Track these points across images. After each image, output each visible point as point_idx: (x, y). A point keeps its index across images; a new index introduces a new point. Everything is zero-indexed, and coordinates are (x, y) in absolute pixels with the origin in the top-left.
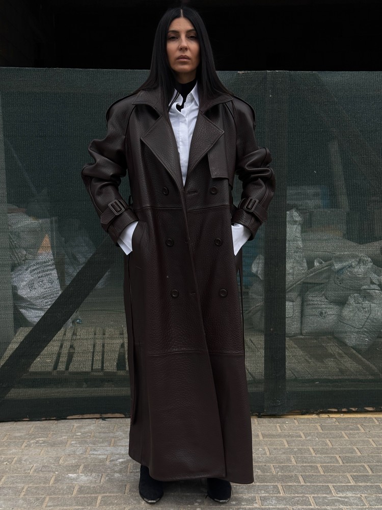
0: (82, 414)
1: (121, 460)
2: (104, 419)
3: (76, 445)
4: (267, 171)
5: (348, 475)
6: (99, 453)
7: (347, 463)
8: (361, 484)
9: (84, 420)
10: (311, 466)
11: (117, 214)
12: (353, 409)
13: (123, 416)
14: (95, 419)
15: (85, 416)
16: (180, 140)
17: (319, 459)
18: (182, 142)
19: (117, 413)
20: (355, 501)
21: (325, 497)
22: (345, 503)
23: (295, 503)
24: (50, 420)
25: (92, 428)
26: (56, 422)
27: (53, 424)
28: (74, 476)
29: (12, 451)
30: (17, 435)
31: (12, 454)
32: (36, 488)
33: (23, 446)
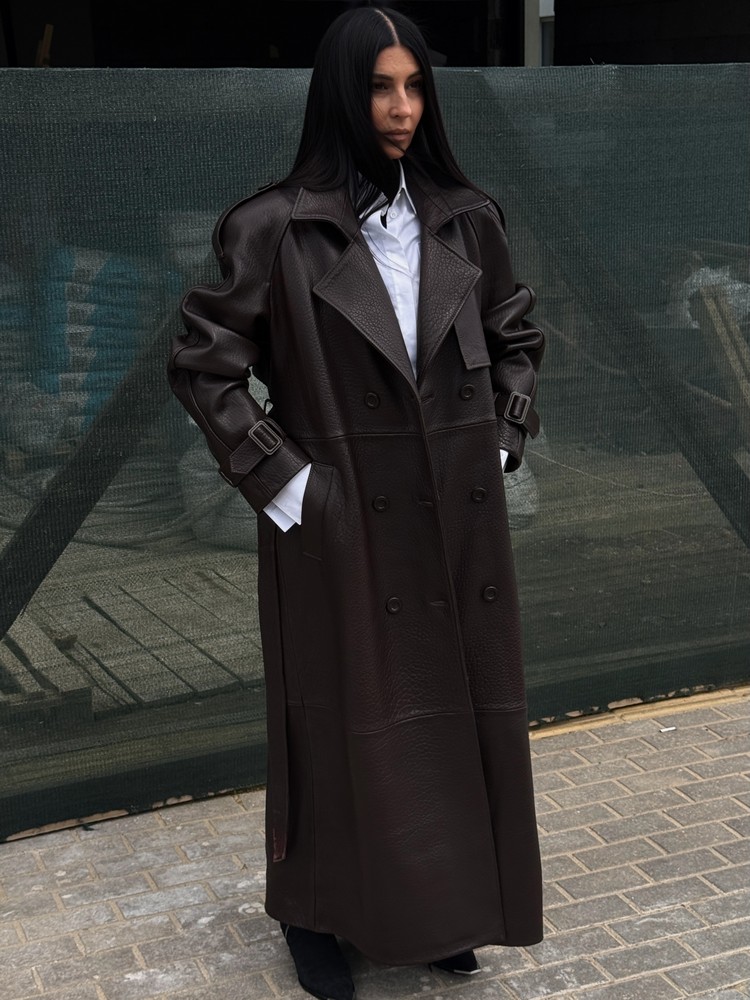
0: (40, 825)
1: (204, 920)
2: (86, 827)
3: (79, 903)
4: (536, 335)
5: (631, 864)
6: (143, 911)
7: (612, 839)
8: (665, 881)
9: (44, 838)
10: (558, 859)
11: (270, 452)
12: (548, 720)
13: (126, 813)
14: (68, 831)
15: (46, 829)
16: (398, 291)
17: (560, 841)
18: (401, 295)
19: (114, 809)
20: (683, 919)
21: (629, 922)
22: (669, 927)
23: (591, 946)
25: (79, 853)
28: (139, 977)
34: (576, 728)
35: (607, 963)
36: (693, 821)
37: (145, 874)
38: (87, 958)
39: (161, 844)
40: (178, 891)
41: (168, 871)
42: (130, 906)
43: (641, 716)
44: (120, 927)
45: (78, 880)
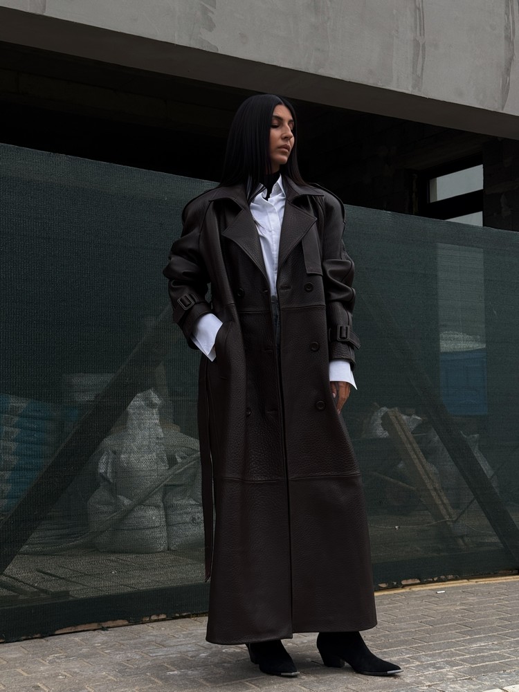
0: (76, 625)
2: (103, 629)
9: (78, 634)
11: (185, 308)
13: (127, 623)
14: (93, 631)
15: (79, 628)
19: (120, 619)
20: (497, 647)
21: (466, 648)
22: (491, 649)
23: (449, 656)
24: (32, 638)
25: (105, 638)
26: (42, 640)
27: (42, 642)
28: (176, 672)
29: (42, 668)
30: (15, 656)
31: (47, 670)
32: (150, 688)
33: (47, 663)
34: (386, 593)
35: (462, 661)
36: (478, 618)
37: (153, 643)
38: (137, 668)
39: (155, 634)
40: (179, 647)
41: (167, 642)
42: (151, 653)
43: (422, 589)
44: (150, 659)
45: (111, 647)
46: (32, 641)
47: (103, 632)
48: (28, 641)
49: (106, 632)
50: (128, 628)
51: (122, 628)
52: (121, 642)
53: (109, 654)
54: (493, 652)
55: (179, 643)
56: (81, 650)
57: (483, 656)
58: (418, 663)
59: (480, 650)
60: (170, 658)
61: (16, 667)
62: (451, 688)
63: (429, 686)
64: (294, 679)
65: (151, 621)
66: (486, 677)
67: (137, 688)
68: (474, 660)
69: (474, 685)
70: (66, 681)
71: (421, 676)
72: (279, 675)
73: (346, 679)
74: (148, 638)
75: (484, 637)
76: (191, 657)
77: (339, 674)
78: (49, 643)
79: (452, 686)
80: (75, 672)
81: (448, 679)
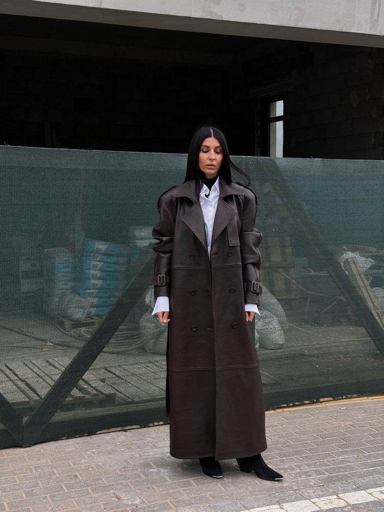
0: (108, 428)
2: (125, 431)
3: (127, 451)
6: (152, 453)
7: (325, 438)
8: (346, 450)
12: (297, 404)
13: (140, 427)
14: (119, 432)
15: (111, 430)
19: (135, 425)
20: (354, 460)
21: (333, 460)
22: (349, 462)
23: (320, 466)
24: (83, 436)
25: (124, 438)
26: (88, 437)
27: (88, 439)
28: (154, 470)
29: (83, 461)
30: (70, 450)
31: (85, 463)
32: (137, 481)
33: (86, 457)
34: (308, 407)
35: (326, 470)
36: (355, 434)
37: (150, 444)
38: (134, 465)
39: (154, 436)
40: (164, 449)
41: (158, 444)
42: (146, 452)
43: (333, 404)
44: (144, 457)
45: (126, 445)
46: (83, 438)
47: (124, 433)
48: (80, 438)
49: (127, 433)
50: (140, 430)
51: (136, 430)
52: (133, 442)
53: (122, 451)
54: (349, 464)
55: (165, 446)
56: (108, 447)
57: (341, 467)
58: (298, 471)
59: (342, 462)
60: (156, 457)
61: (69, 459)
62: (308, 493)
63: (296, 490)
64: (219, 480)
65: (154, 426)
66: (333, 486)
67: (130, 480)
68: (334, 470)
69: (322, 492)
70: (93, 473)
71: (294, 482)
72: (211, 476)
73: (250, 482)
74: (149, 439)
75: (350, 450)
76: (168, 458)
77: (247, 478)
78: (91, 441)
79: (309, 491)
80: (99, 466)
81: (310, 485)
